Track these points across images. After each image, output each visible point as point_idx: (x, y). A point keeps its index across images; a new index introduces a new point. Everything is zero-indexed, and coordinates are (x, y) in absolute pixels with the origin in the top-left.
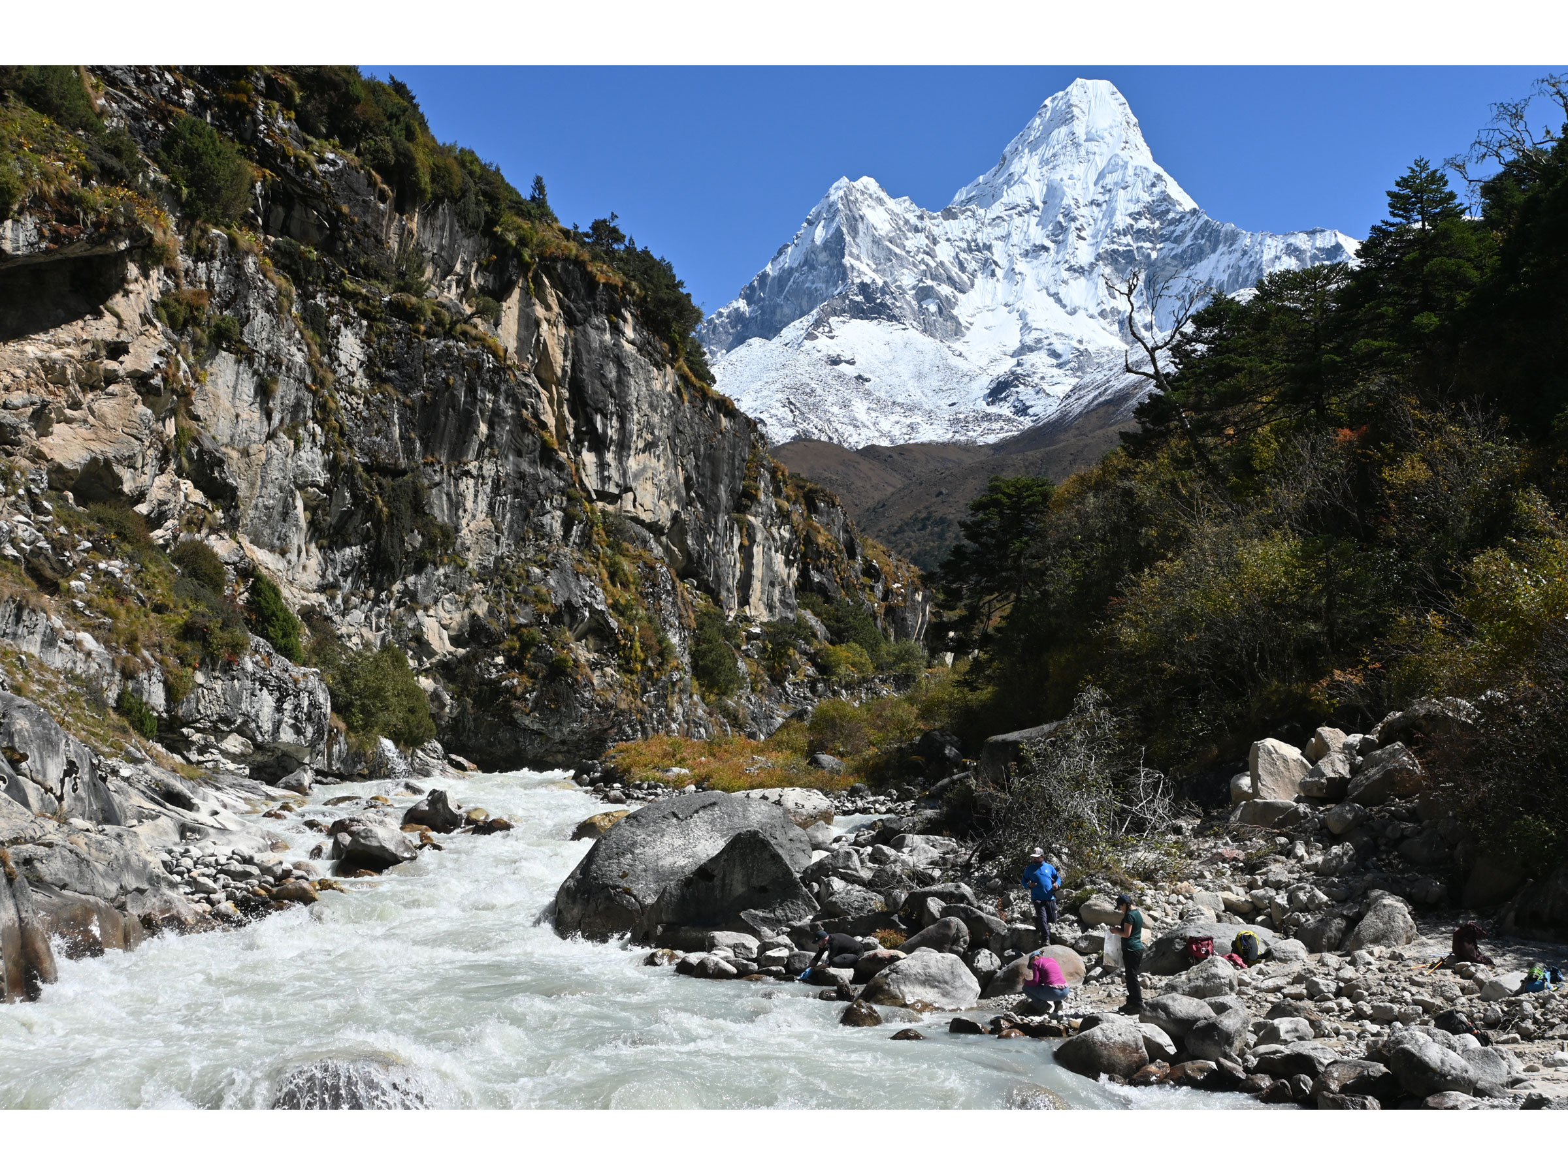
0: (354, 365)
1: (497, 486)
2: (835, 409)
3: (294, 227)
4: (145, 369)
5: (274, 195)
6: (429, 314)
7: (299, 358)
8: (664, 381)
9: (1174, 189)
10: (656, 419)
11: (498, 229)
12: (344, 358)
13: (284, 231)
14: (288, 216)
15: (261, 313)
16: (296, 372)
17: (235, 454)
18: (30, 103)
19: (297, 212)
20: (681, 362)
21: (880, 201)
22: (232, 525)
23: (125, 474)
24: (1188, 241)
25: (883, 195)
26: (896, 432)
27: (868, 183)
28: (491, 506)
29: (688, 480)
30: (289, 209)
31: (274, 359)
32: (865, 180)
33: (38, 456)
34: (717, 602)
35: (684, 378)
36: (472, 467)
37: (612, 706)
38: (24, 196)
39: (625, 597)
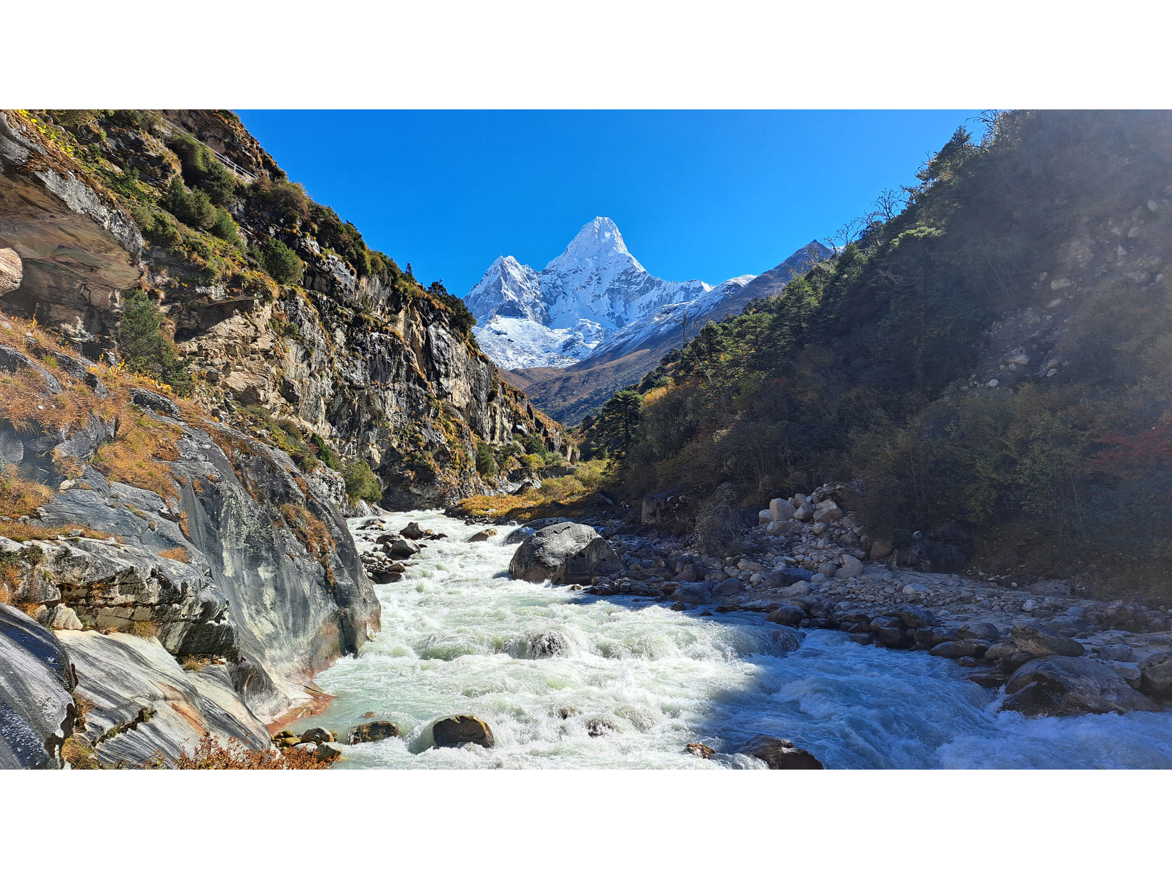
0: (342, 344)
1: (400, 394)
2: (500, 353)
3: (316, 286)
4: (267, 348)
5: (310, 273)
6: (372, 322)
7: (322, 342)
8: (461, 349)
9: (636, 263)
10: (459, 364)
11: (397, 286)
12: (338, 340)
13: (312, 287)
14: (313, 281)
15: (307, 322)
16: (321, 347)
17: (297, 382)
18: (214, 235)
19: (318, 279)
20: (467, 341)
21: (516, 266)
22: (296, 412)
23: (262, 393)
24: (642, 285)
25: (517, 264)
26: (525, 363)
27: (511, 258)
28: (397, 402)
29: (471, 389)
30: (314, 278)
31: (312, 342)
32: (510, 257)
33: (225, 386)
34: (483, 439)
35: (468, 347)
36: (390, 386)
37: (449, 483)
38: (219, 276)
39: (452, 438)
